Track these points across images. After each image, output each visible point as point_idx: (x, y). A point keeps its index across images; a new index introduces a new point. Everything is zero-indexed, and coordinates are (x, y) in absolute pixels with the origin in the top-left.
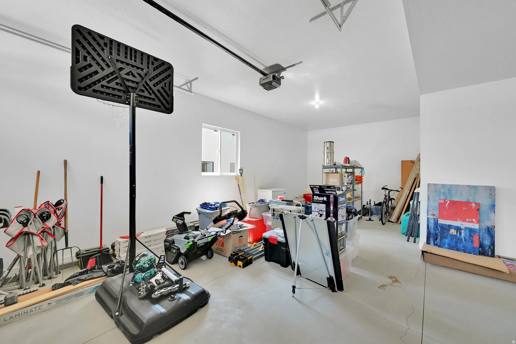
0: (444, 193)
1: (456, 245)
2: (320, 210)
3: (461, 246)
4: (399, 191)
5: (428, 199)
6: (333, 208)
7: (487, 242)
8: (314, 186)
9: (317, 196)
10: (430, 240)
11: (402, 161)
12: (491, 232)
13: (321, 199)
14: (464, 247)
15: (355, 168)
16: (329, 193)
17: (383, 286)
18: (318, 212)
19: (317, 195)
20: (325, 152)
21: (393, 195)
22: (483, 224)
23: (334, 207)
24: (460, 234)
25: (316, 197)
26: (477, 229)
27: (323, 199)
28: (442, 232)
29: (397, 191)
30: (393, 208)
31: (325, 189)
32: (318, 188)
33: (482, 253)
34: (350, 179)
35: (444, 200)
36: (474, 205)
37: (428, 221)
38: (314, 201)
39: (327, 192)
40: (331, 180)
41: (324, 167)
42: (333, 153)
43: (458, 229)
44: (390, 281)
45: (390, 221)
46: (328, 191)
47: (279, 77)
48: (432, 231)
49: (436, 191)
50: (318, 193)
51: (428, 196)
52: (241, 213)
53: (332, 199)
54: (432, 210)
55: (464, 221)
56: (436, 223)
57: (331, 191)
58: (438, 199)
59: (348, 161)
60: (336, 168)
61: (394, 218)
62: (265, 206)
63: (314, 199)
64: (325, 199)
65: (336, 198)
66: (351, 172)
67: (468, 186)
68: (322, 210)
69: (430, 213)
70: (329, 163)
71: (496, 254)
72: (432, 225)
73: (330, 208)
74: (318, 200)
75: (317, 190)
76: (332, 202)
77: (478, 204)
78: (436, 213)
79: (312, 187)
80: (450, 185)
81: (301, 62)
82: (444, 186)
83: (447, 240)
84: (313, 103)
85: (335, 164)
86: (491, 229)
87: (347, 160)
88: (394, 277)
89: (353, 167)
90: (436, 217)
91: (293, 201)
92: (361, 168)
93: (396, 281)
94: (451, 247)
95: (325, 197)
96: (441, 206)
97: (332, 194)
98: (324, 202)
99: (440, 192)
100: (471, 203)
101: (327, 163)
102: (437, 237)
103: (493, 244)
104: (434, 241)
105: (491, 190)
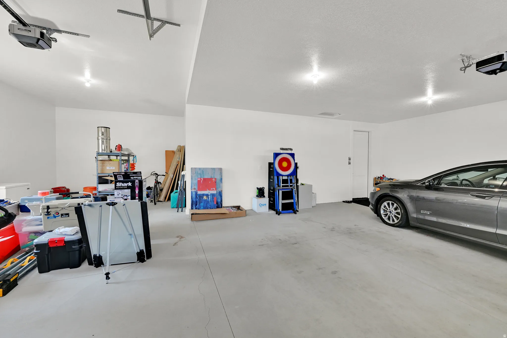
0: (200, 174)
1: (207, 206)
2: (125, 195)
3: (209, 205)
4: (165, 176)
5: (192, 178)
6: (139, 192)
7: (219, 201)
8: (118, 173)
9: (121, 183)
10: (193, 206)
11: (166, 151)
12: (220, 194)
13: (126, 185)
14: (210, 206)
15: (130, 156)
16: (135, 179)
17: (175, 244)
18: (121, 197)
19: (120, 181)
20: (100, 138)
21: (161, 179)
22: (218, 190)
23: (139, 190)
24: (208, 198)
25: (119, 183)
26: (215, 194)
27: (128, 185)
28: (200, 200)
29: (163, 175)
30: (161, 190)
31: (130, 175)
32: (123, 175)
33: (218, 207)
34: (125, 166)
35: (200, 178)
36: (214, 180)
37: (192, 194)
38: (117, 187)
39: (132, 178)
40: (108, 168)
41: (99, 154)
42: (110, 140)
43: (207, 195)
44: (178, 239)
45: (159, 201)
46: (133, 176)
47: (49, 37)
48: (194, 200)
49: (196, 173)
50: (122, 179)
51: (192, 176)
52: (5, 218)
53: (137, 183)
54: (194, 186)
55: (210, 190)
56: (196, 194)
57: (136, 176)
58: (197, 178)
59: (121, 148)
60: (108, 155)
61: (162, 198)
62: (14, 207)
63: (117, 185)
64: (130, 184)
65: (141, 182)
66: (126, 160)
67: (211, 168)
68: (126, 195)
69: (193, 188)
70: (105, 150)
71: (223, 205)
72: (194, 196)
73: (135, 192)
74: (122, 186)
75: (121, 176)
76: (137, 186)
77: (215, 179)
78: (196, 187)
79: (116, 174)
80: (203, 168)
81: (88, 36)
82: (200, 169)
83: (202, 204)
84: (81, 79)
85: (111, 152)
86: (221, 192)
87: (119, 147)
88: (180, 236)
89: (128, 155)
90: (196, 190)
91: (79, 193)
92: (134, 156)
93: (182, 237)
94: (205, 208)
95: (129, 183)
96: (199, 182)
97: (137, 179)
98: (128, 187)
99: (198, 173)
100: (213, 179)
101: (102, 150)
102: (197, 203)
103: (221, 201)
104: (195, 207)
105: (221, 169)
